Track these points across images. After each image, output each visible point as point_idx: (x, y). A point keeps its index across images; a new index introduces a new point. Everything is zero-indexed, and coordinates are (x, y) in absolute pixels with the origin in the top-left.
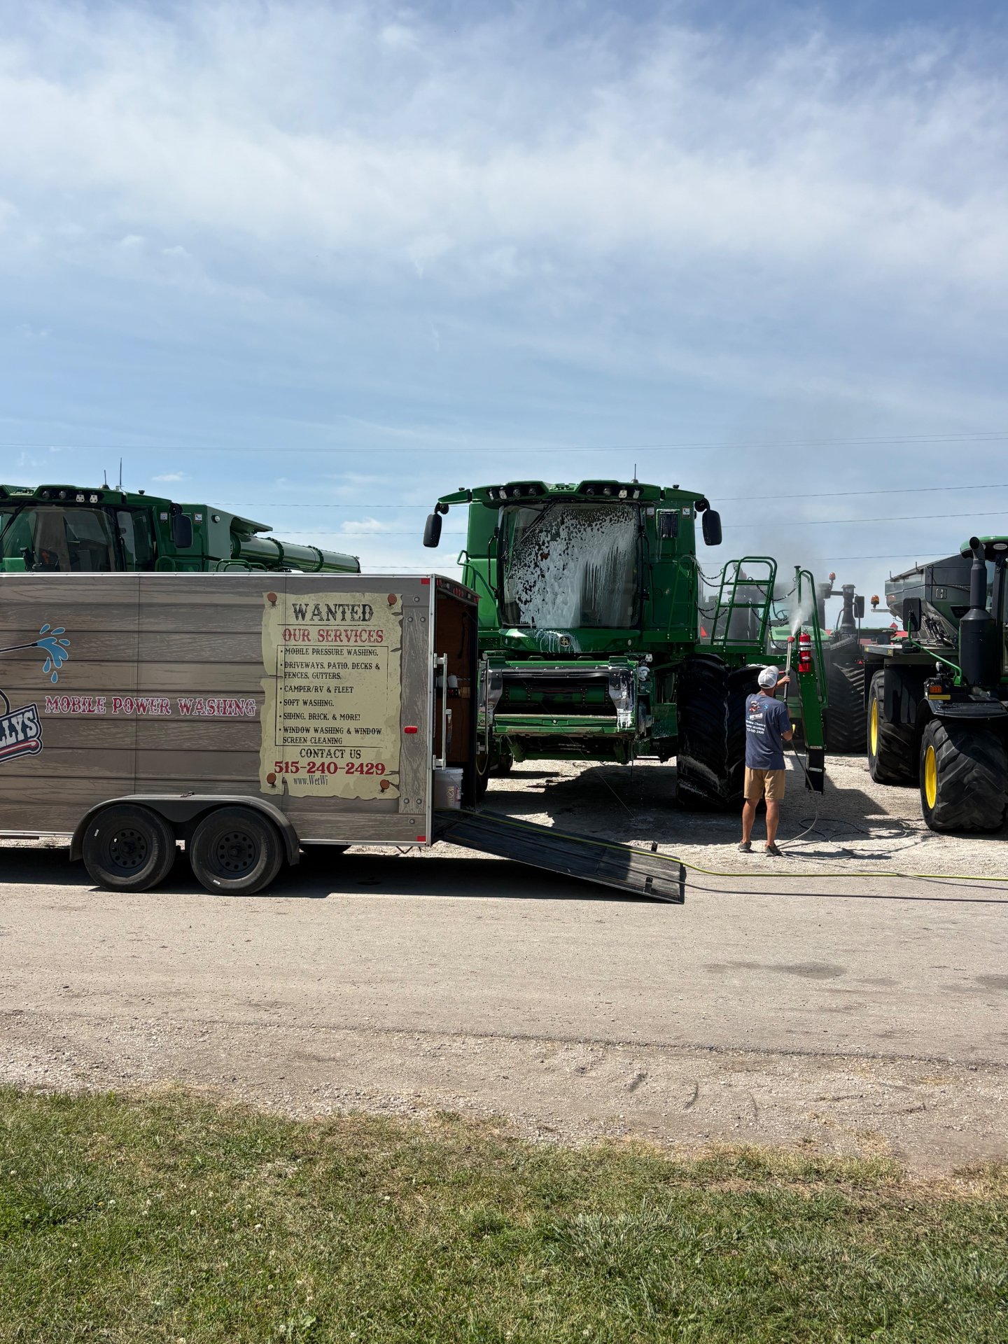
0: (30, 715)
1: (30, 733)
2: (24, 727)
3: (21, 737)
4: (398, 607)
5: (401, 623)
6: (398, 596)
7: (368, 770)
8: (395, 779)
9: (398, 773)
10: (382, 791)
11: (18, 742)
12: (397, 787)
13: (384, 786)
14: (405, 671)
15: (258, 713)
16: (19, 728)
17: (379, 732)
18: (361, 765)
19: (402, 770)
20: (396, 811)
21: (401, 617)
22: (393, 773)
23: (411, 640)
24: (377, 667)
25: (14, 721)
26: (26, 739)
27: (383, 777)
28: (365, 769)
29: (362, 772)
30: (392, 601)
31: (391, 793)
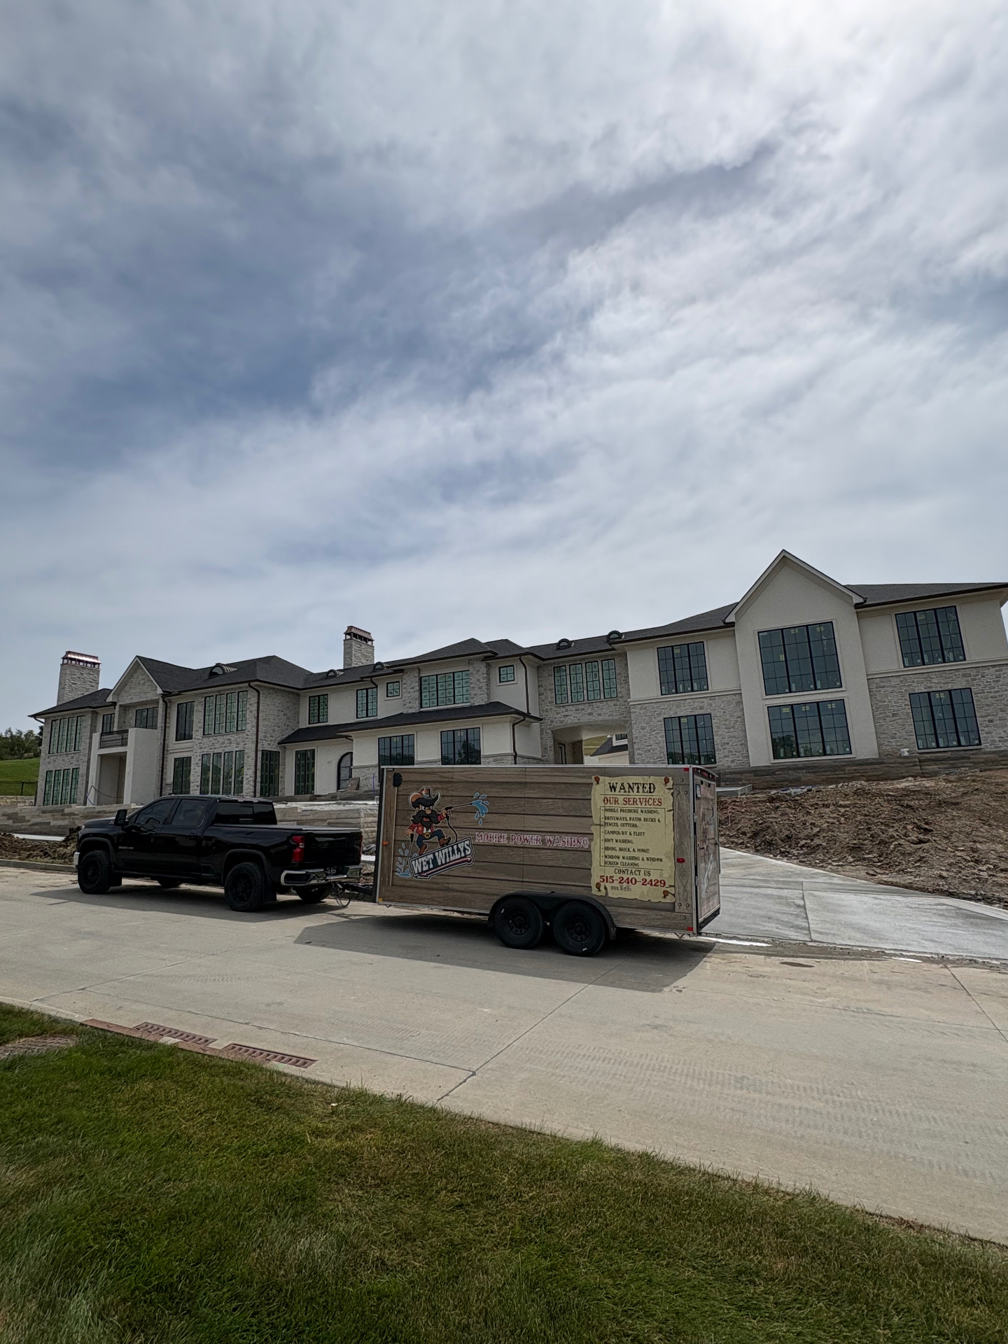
0: (467, 842)
1: (468, 853)
2: (465, 849)
3: (463, 855)
4: (670, 785)
5: (672, 794)
6: (670, 778)
7: (655, 883)
8: (672, 890)
9: (674, 886)
10: (665, 897)
11: (462, 858)
12: (674, 895)
13: (666, 894)
14: (676, 823)
15: (590, 846)
16: (462, 850)
17: (661, 860)
18: (651, 881)
19: (676, 885)
20: (674, 910)
21: (672, 791)
22: (671, 886)
23: (679, 806)
24: (659, 821)
25: (459, 845)
26: (465, 856)
27: (664, 889)
28: (654, 883)
29: (651, 885)
30: (667, 781)
31: (669, 899)
